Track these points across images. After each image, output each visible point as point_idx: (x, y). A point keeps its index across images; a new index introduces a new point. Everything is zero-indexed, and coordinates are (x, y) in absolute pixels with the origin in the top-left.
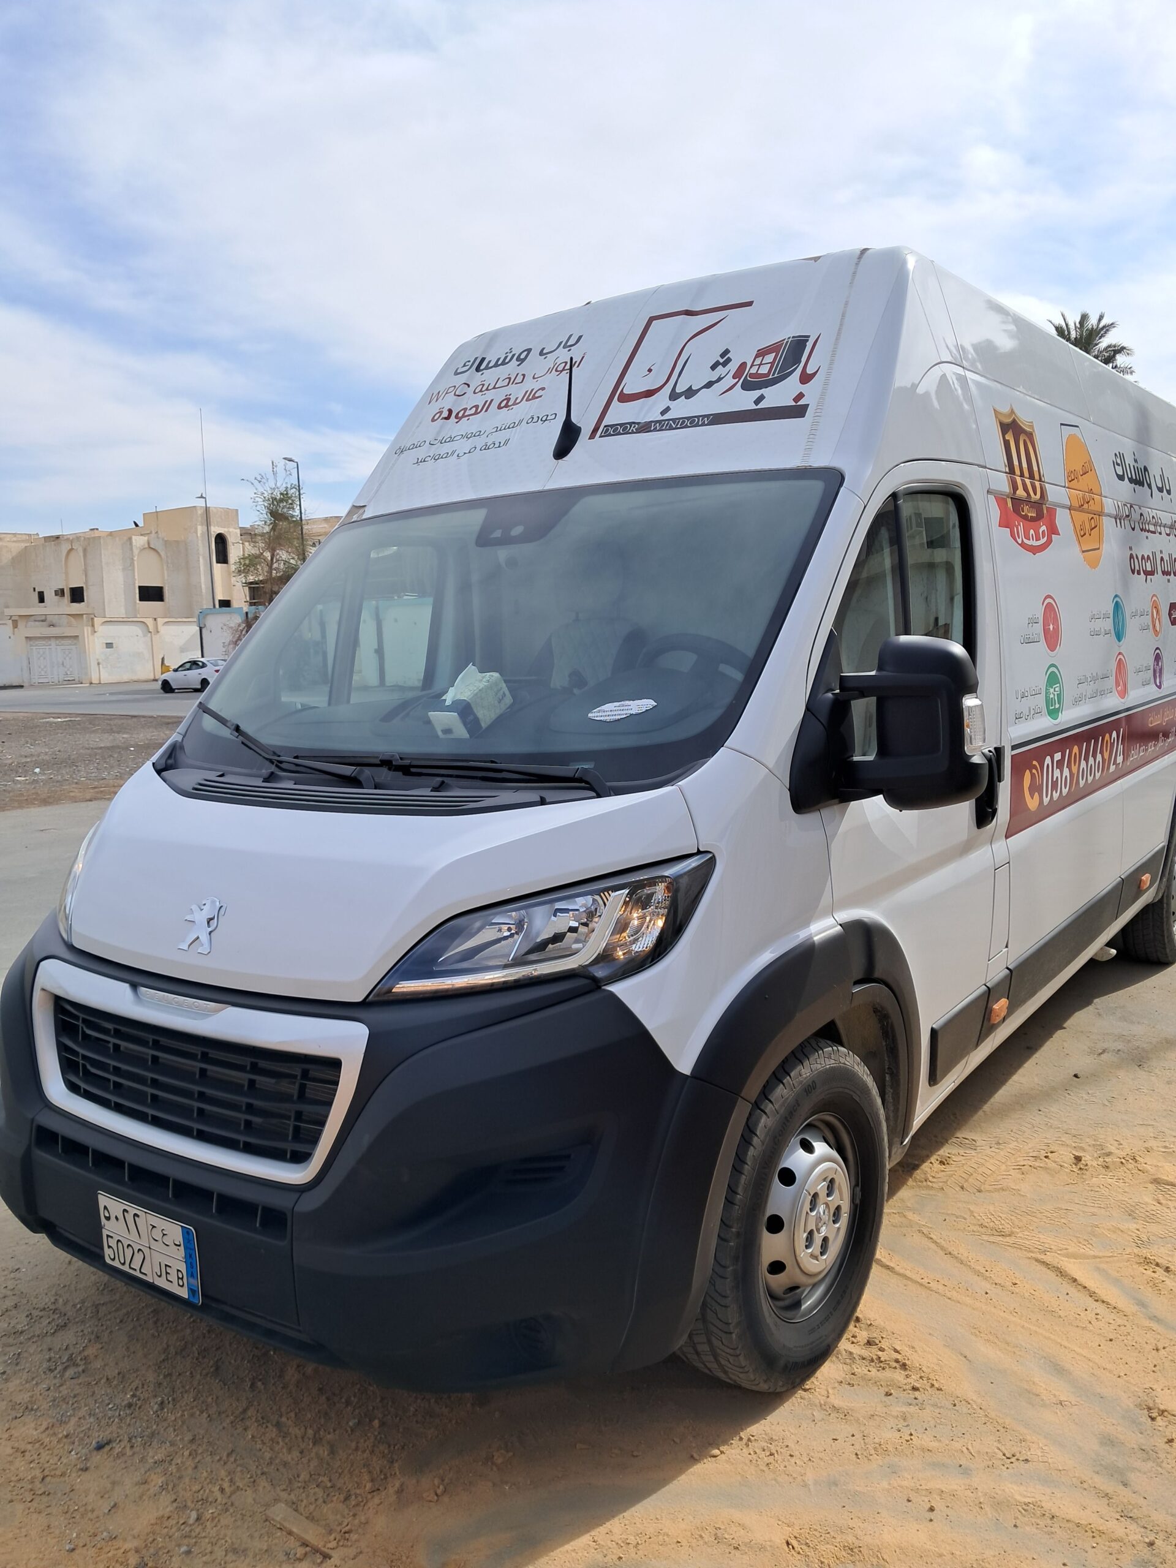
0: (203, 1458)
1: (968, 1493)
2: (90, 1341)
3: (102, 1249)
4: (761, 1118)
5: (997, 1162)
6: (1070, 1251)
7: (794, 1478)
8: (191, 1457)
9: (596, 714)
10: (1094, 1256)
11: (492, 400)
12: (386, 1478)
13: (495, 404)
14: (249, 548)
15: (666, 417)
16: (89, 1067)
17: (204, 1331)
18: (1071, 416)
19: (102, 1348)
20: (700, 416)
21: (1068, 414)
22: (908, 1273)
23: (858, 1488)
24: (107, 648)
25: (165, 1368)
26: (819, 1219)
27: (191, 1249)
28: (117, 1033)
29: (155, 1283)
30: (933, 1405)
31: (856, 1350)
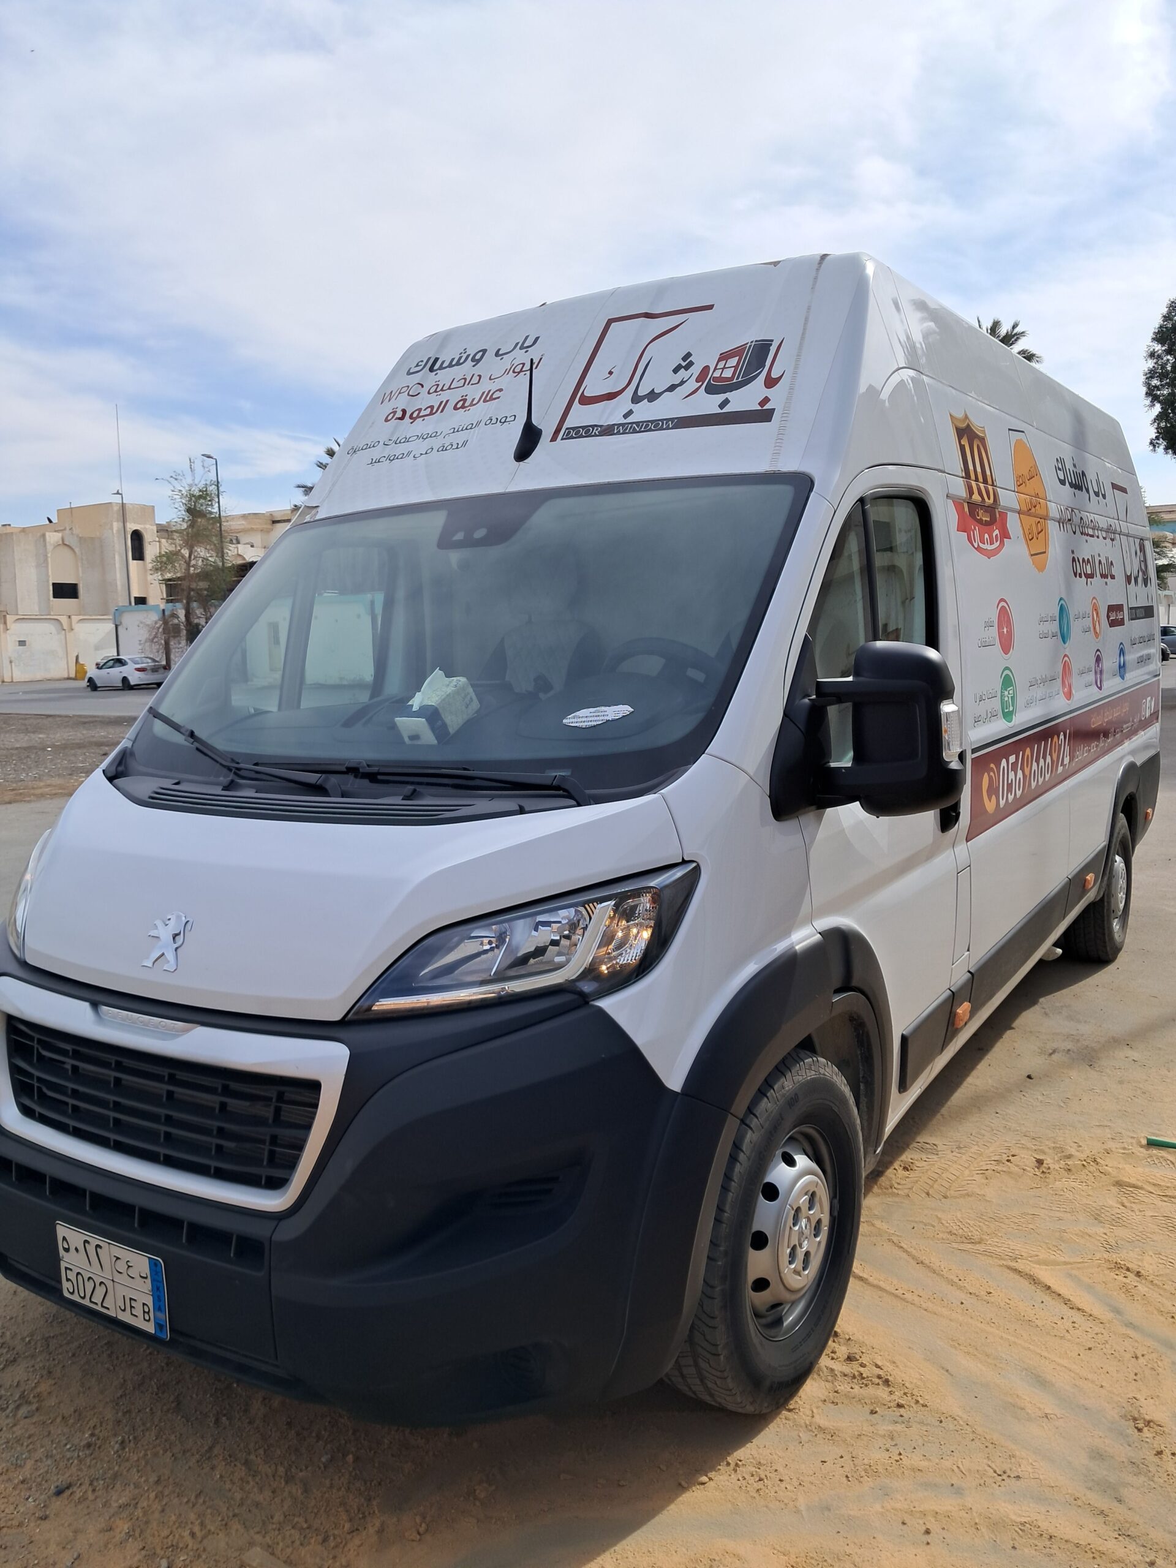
0: (170, 1500)
1: (963, 1514)
2: (42, 1377)
3: (60, 1282)
4: (747, 1134)
5: (960, 1167)
6: (1041, 1257)
7: (786, 1504)
8: (157, 1501)
9: (570, 720)
10: (1065, 1262)
11: (447, 401)
12: (364, 1517)
13: (451, 405)
14: (167, 545)
15: (629, 420)
16: (45, 1090)
17: (163, 1364)
18: (1018, 422)
19: (55, 1384)
20: (665, 419)
21: (1015, 419)
22: (882, 1284)
23: (852, 1513)
24: (19, 645)
25: (123, 1404)
26: (801, 1233)
27: (158, 1281)
28: (76, 1055)
29: (119, 1317)
30: (919, 1423)
31: (838, 1367)
